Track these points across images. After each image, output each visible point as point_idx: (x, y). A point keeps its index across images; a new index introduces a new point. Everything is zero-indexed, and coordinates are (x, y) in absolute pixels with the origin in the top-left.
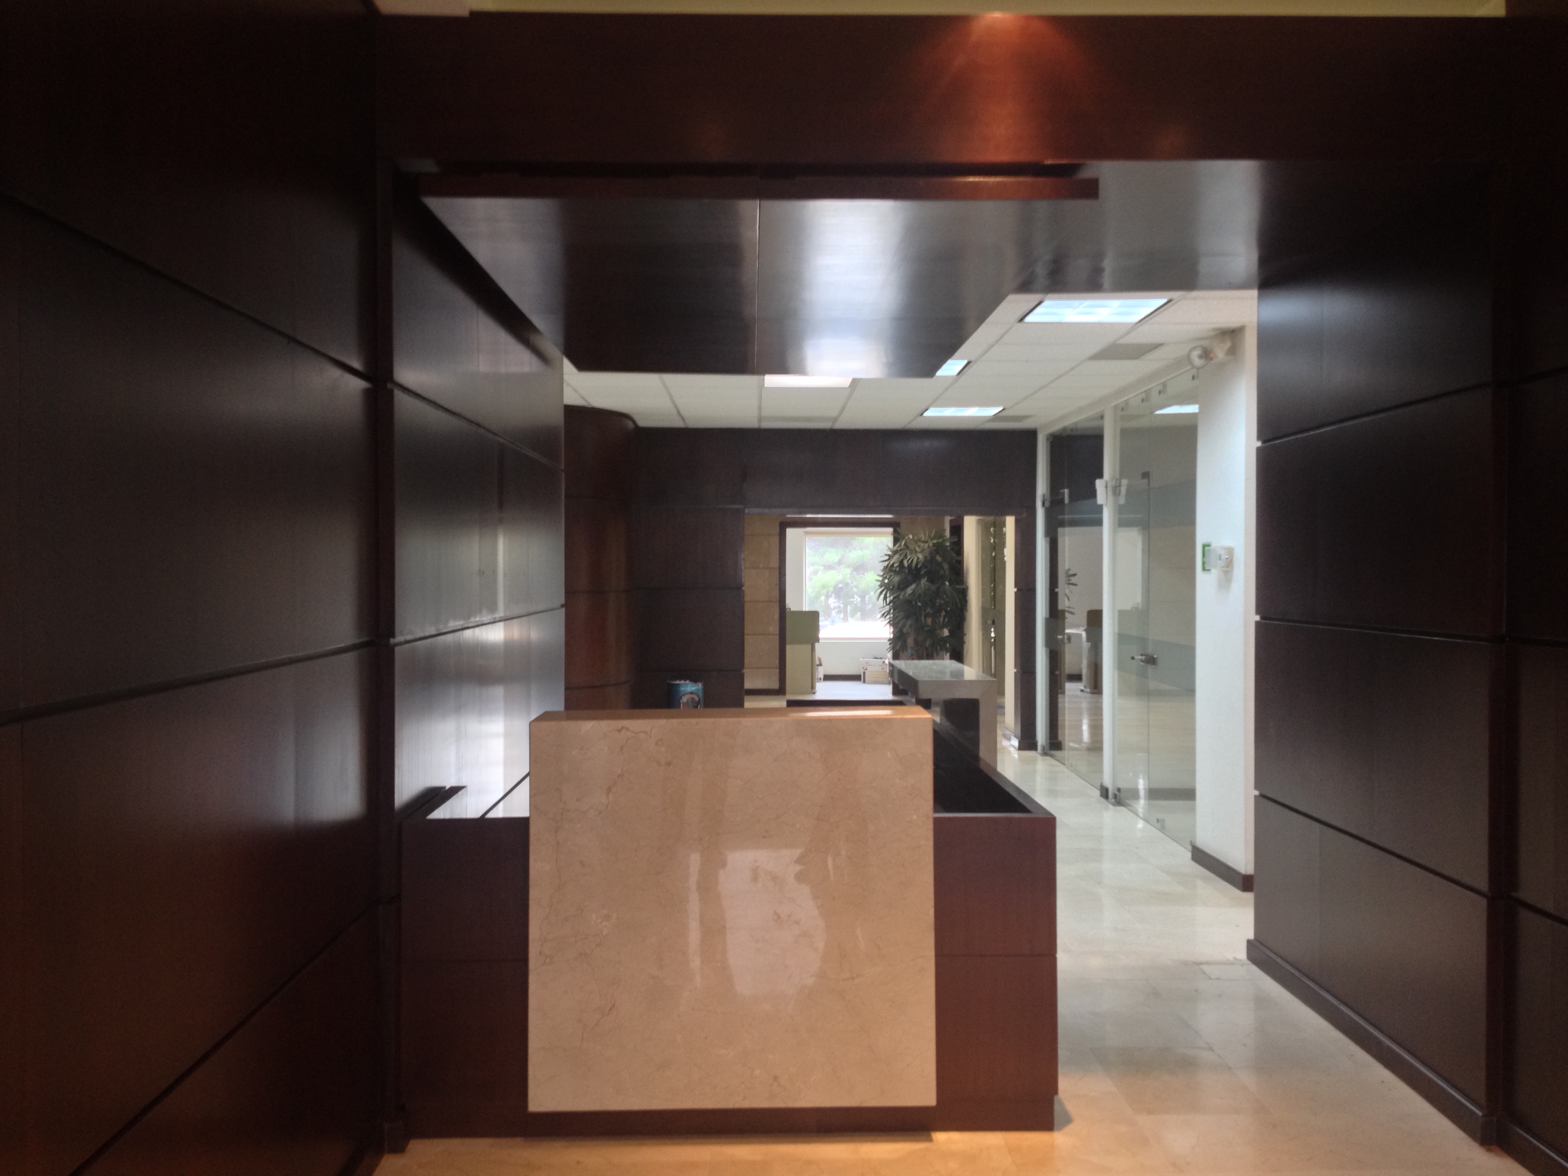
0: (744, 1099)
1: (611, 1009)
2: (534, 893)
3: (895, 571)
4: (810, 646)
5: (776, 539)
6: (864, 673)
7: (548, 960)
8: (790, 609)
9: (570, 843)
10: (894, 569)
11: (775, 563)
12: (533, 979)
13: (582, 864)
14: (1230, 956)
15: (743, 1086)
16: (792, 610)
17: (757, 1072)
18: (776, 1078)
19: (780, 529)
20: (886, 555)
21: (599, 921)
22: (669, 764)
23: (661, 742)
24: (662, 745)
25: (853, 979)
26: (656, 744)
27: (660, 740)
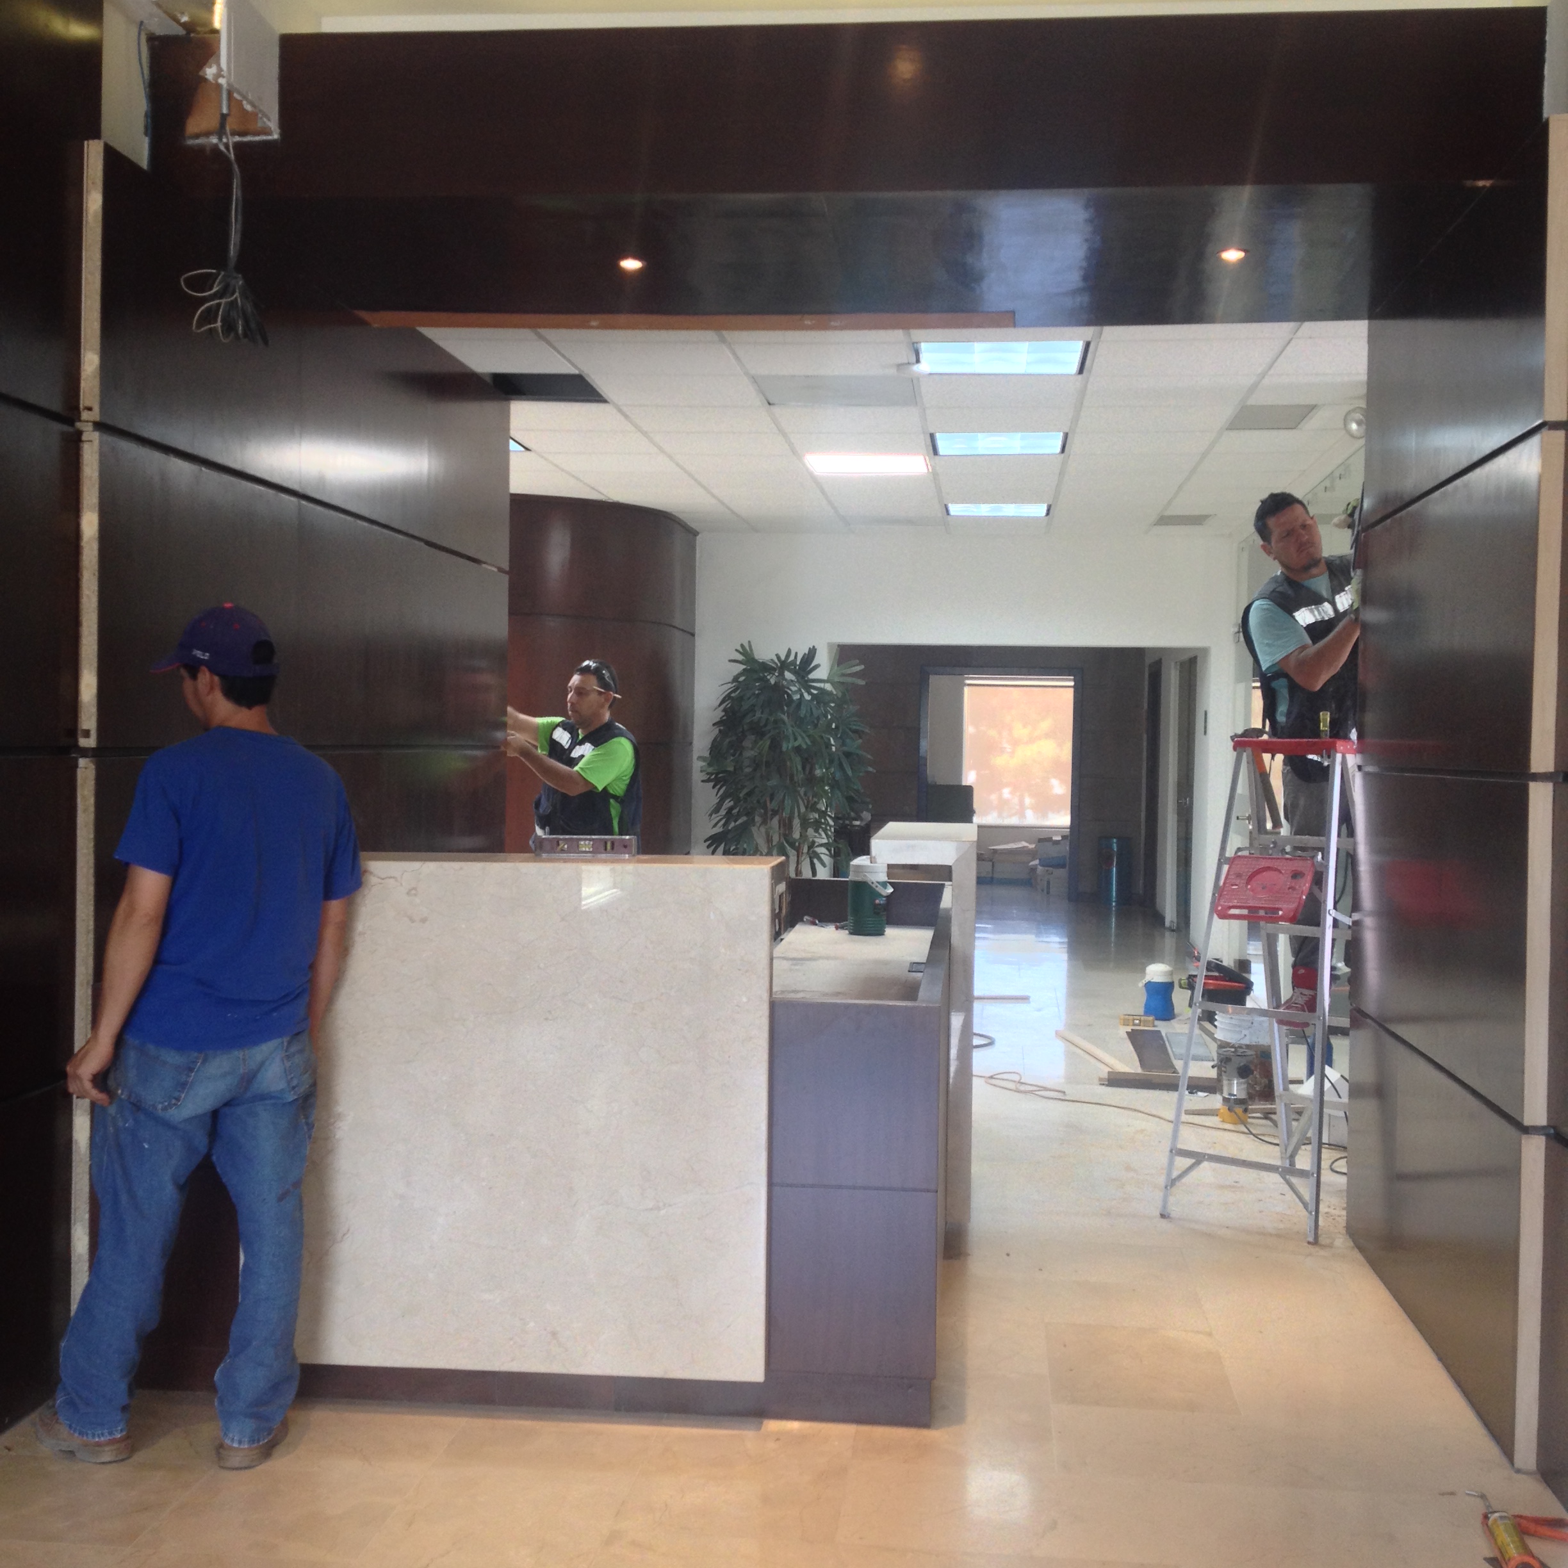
1: (344, 1236)
11: (912, 721)
17: (531, 1325)
22: (424, 920)
23: (413, 892)
24: (415, 895)
25: (659, 1209)
26: (408, 893)
27: (415, 889)
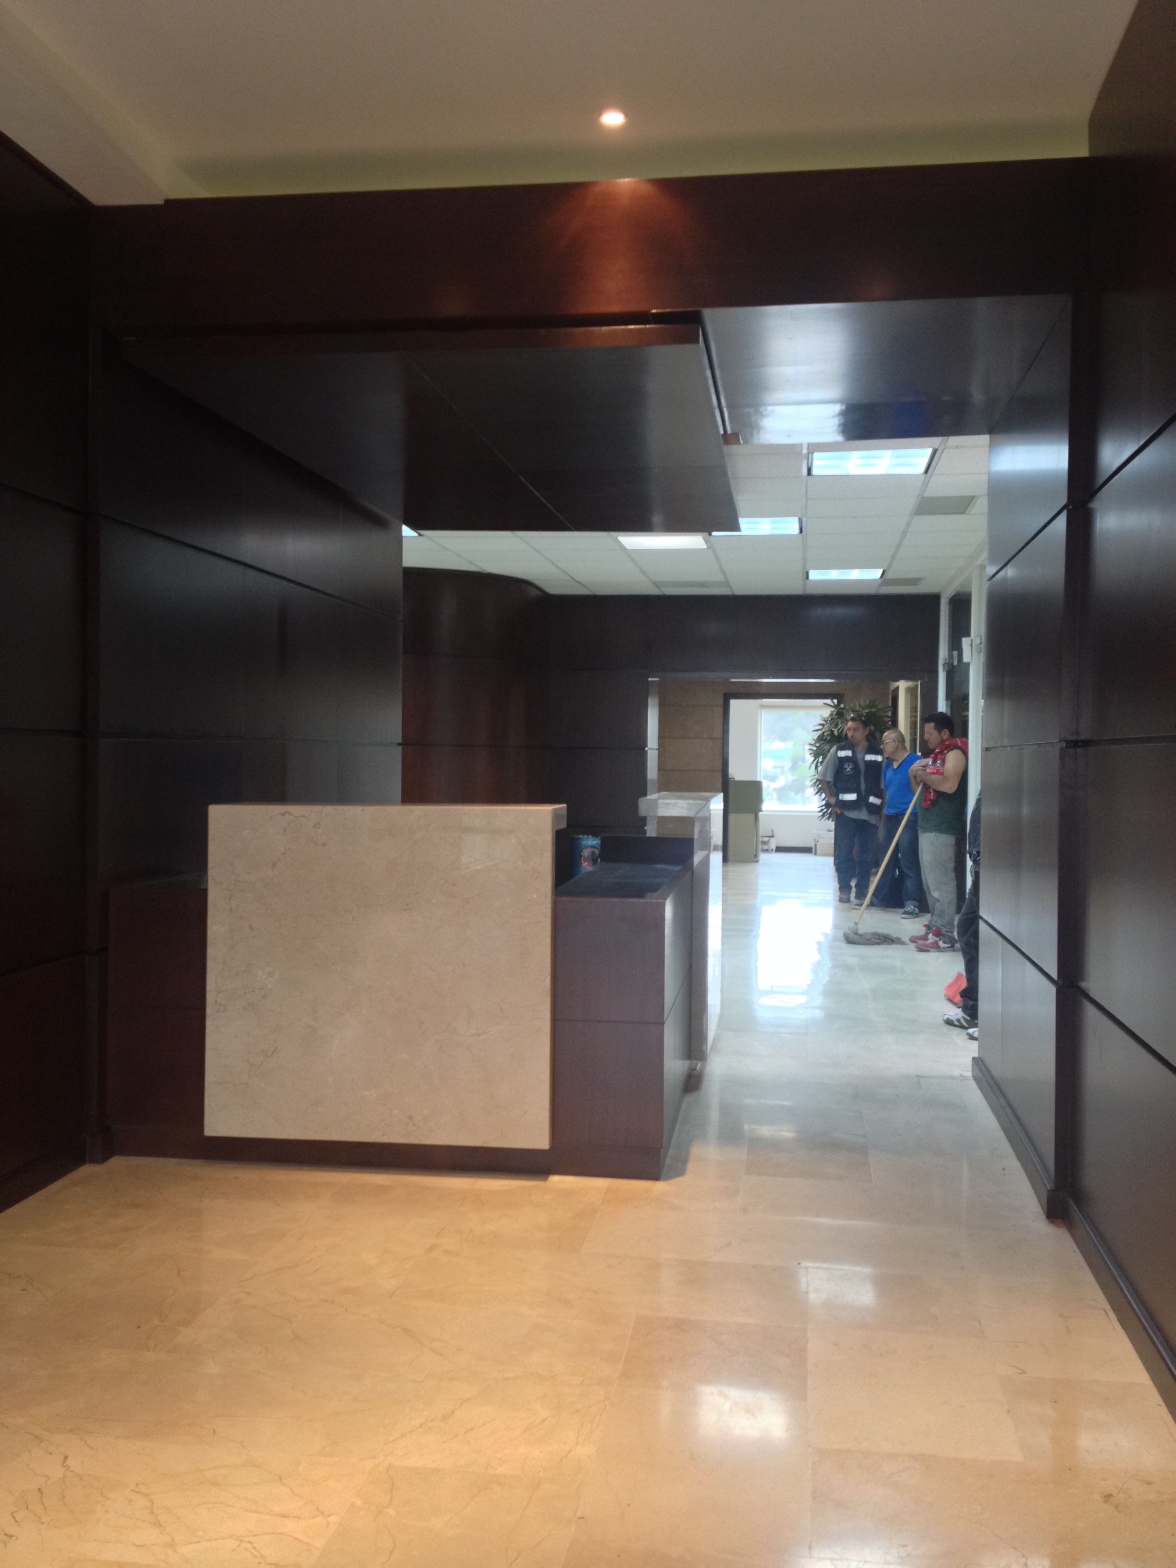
0: (384, 1135)
1: (273, 1052)
2: (211, 952)
3: (825, 740)
4: (753, 816)
5: (719, 711)
6: (816, 845)
7: (222, 1009)
8: (734, 779)
9: (241, 909)
10: (825, 738)
11: (718, 733)
12: (209, 1024)
13: (251, 928)
14: (957, 1073)
15: (383, 1124)
16: (736, 779)
17: (395, 1112)
18: (411, 1118)
19: (724, 701)
20: (820, 725)
21: (265, 977)
22: (324, 845)
23: (318, 826)
24: (319, 828)
25: (479, 1035)
26: (314, 827)
27: (318, 824)
